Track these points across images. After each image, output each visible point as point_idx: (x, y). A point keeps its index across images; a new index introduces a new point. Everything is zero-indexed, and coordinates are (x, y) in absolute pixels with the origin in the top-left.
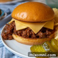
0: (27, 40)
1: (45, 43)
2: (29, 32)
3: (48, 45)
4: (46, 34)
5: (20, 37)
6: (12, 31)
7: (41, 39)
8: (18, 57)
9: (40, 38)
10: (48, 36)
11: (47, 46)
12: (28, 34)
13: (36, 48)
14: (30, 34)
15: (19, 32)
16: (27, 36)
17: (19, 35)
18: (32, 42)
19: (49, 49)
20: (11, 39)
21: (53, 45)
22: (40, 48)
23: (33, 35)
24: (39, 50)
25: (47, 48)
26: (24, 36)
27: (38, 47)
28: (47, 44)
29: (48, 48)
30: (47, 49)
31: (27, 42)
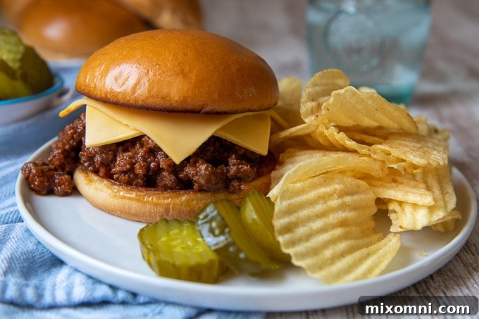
0: (133, 195)
1: (209, 210)
2: (145, 160)
3: (223, 219)
4: (228, 171)
5: (105, 182)
6: (73, 154)
7: (199, 195)
8: (77, 270)
9: (195, 192)
10: (236, 184)
11: (214, 224)
12: (137, 166)
13: (168, 233)
14: (148, 168)
15: (98, 158)
16: (137, 176)
17: (102, 171)
18: (156, 205)
19: (222, 238)
20: (66, 194)
21: (249, 221)
22: (185, 232)
23: (165, 174)
24: (178, 241)
25: (217, 232)
26: (123, 177)
27: (176, 231)
28: (219, 214)
29: (222, 233)
30: (215, 236)
31: (135, 206)
